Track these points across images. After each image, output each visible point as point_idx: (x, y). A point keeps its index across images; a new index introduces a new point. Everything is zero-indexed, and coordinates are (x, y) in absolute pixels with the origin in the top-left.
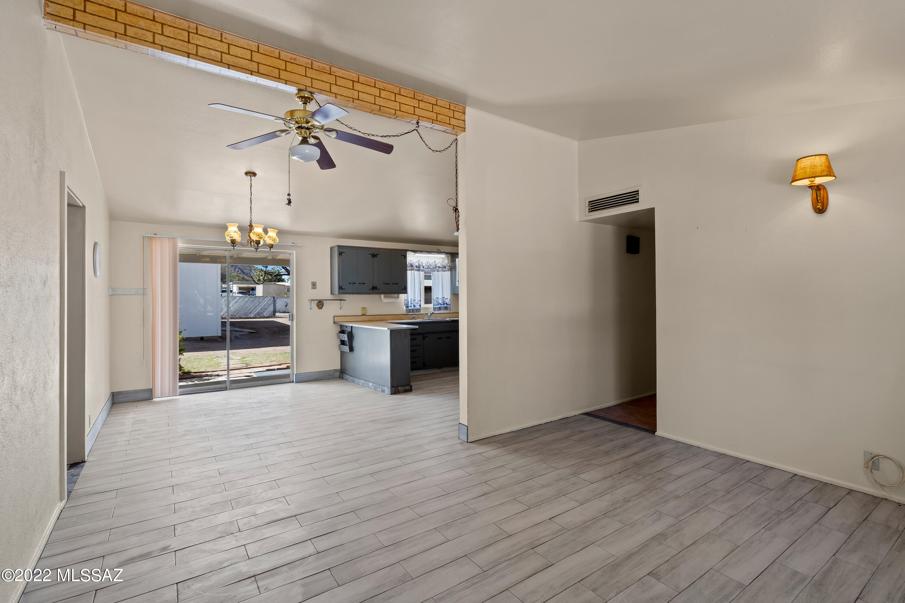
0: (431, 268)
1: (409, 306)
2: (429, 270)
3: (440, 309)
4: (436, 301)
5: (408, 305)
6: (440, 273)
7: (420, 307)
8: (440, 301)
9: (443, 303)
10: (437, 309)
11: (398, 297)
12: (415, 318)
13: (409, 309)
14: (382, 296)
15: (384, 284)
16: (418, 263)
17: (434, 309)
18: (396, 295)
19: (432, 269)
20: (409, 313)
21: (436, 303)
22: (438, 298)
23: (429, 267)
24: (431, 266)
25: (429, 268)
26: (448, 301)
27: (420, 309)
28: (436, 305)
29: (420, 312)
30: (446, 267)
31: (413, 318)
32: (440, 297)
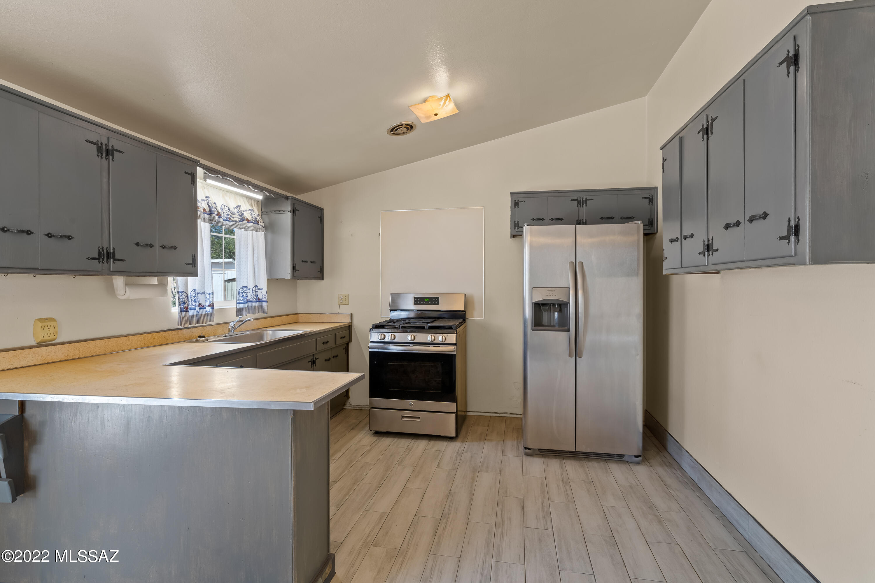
0: (235, 219)
1: (189, 307)
2: (230, 223)
3: (249, 310)
4: (241, 295)
5: (186, 305)
6: (249, 232)
7: (213, 308)
8: (250, 295)
9: (255, 298)
10: (243, 313)
11: (163, 285)
12: (204, 337)
13: (190, 316)
14: (119, 281)
15: (137, 244)
16: (206, 202)
17: (239, 311)
18: (155, 280)
19: (236, 221)
20: (190, 326)
21: (242, 299)
22: (246, 287)
23: (229, 216)
24: (234, 216)
25: (230, 219)
26: (263, 294)
27: (211, 315)
28: (242, 303)
29: (213, 321)
30: (258, 222)
31: (200, 337)
32: (251, 286)
